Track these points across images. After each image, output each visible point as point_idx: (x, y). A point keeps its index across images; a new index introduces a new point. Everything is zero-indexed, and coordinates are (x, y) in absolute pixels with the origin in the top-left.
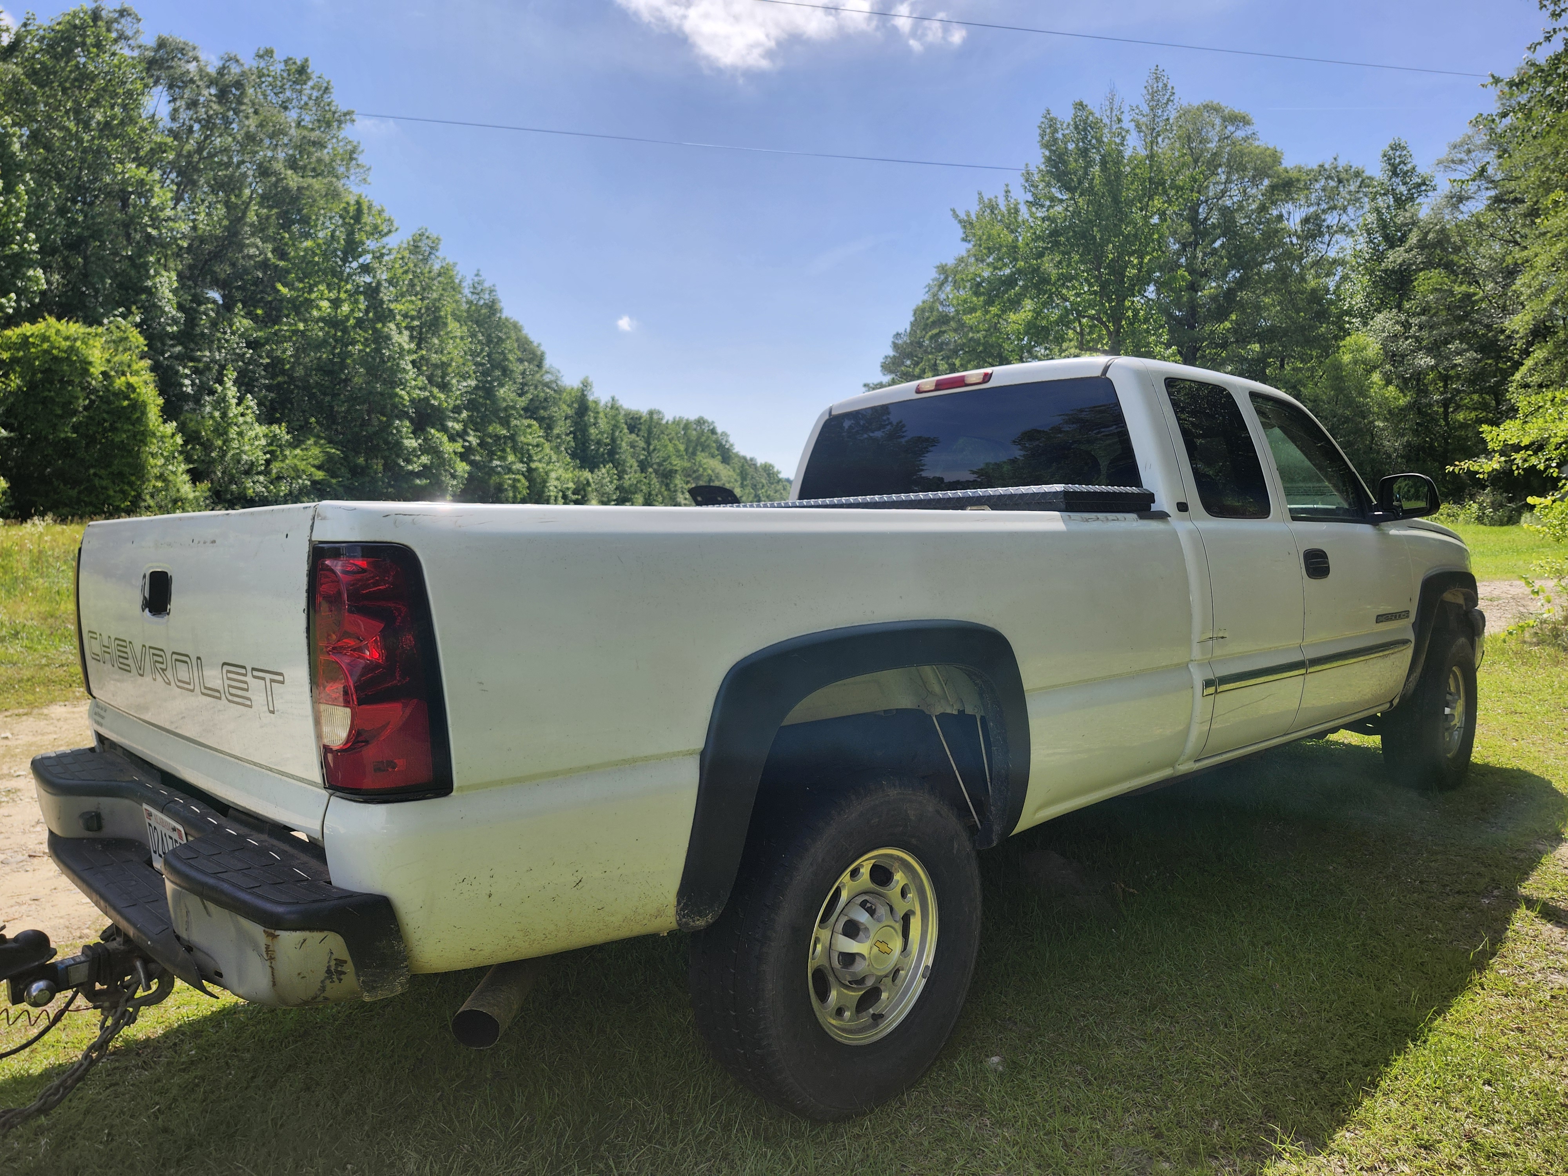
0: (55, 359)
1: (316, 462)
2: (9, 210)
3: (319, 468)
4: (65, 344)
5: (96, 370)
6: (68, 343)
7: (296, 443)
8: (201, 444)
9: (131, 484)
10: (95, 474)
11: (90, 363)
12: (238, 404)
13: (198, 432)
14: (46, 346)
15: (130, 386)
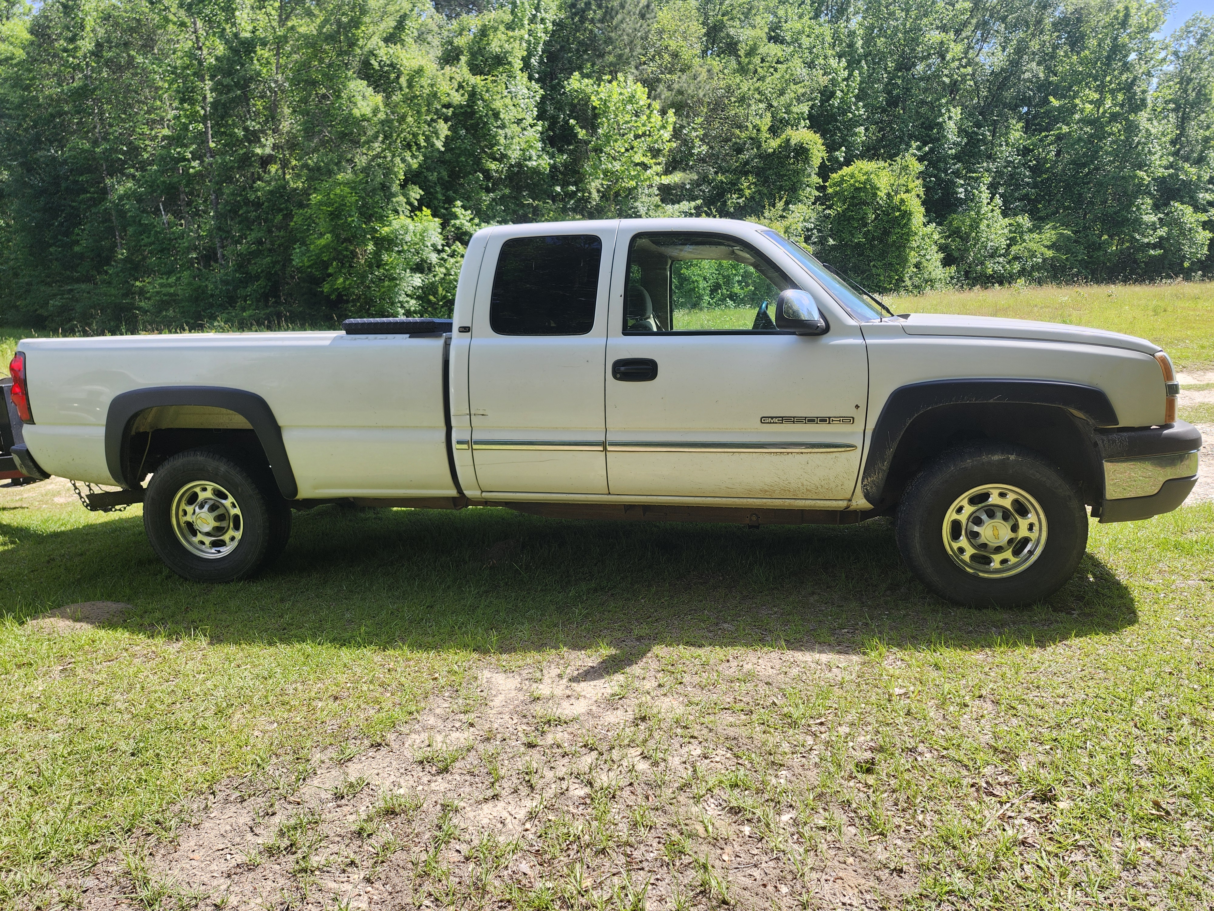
0: (857, 189)
1: (1049, 243)
2: (848, 91)
3: (1048, 247)
4: (863, 178)
5: (882, 194)
6: (865, 177)
7: (1037, 228)
8: (961, 238)
9: (896, 271)
10: (874, 266)
11: (878, 189)
12: (988, 204)
13: (958, 228)
14: (852, 181)
15: (902, 201)
